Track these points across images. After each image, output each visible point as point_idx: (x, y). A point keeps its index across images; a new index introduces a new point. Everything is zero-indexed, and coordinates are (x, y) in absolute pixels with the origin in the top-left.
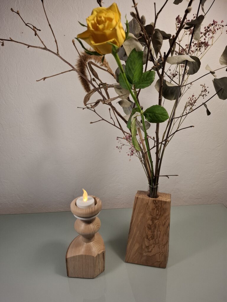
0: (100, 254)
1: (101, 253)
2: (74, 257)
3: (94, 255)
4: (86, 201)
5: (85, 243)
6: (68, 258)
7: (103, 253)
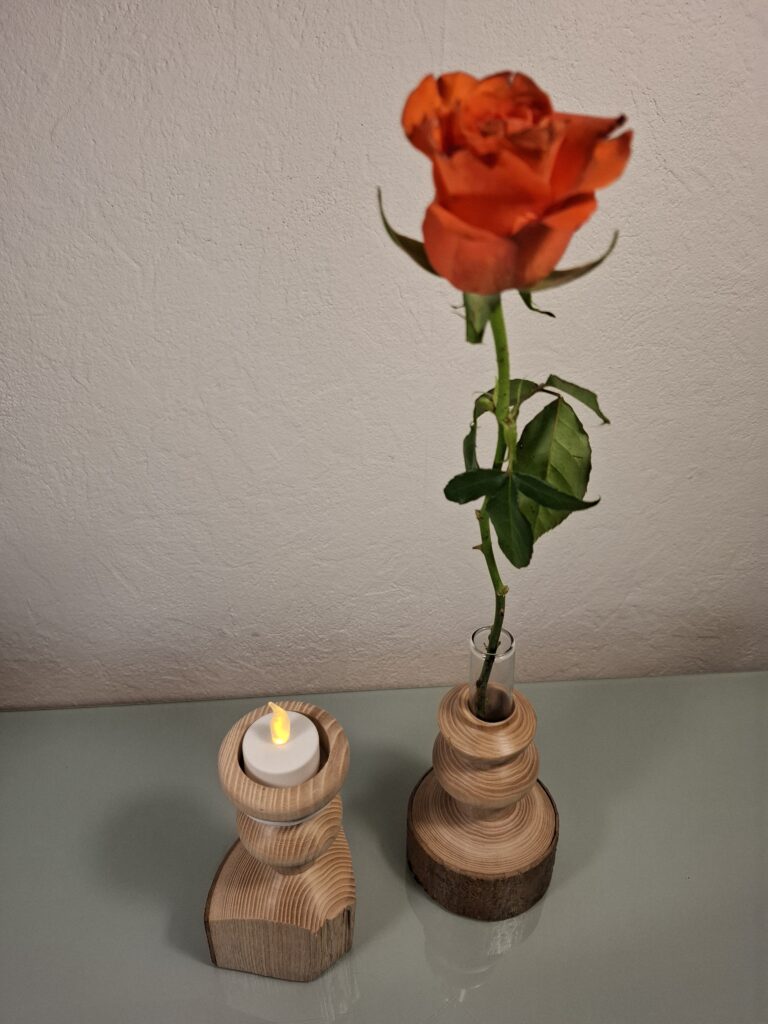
0: (334, 920)
1: (338, 916)
2: (234, 922)
3: (309, 928)
4: (288, 741)
5: (281, 877)
6: (213, 922)
7: (349, 912)
